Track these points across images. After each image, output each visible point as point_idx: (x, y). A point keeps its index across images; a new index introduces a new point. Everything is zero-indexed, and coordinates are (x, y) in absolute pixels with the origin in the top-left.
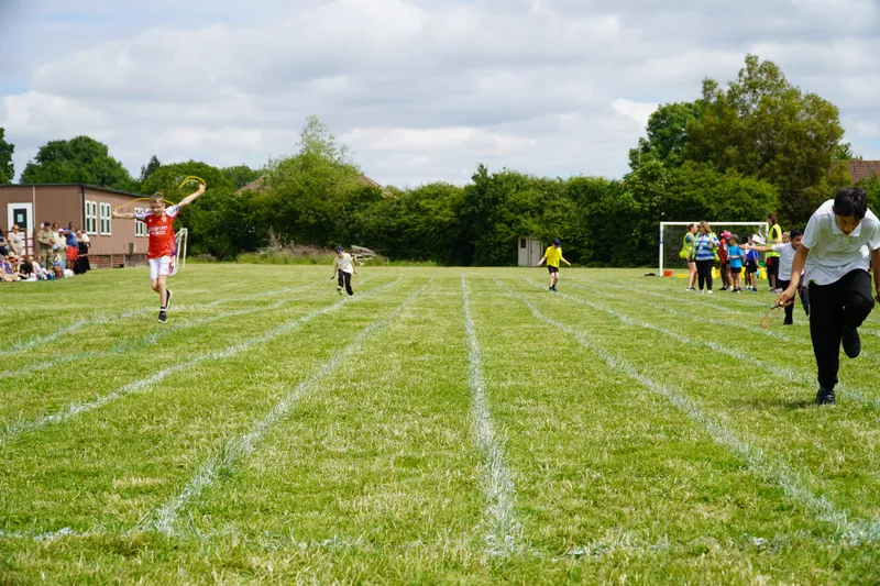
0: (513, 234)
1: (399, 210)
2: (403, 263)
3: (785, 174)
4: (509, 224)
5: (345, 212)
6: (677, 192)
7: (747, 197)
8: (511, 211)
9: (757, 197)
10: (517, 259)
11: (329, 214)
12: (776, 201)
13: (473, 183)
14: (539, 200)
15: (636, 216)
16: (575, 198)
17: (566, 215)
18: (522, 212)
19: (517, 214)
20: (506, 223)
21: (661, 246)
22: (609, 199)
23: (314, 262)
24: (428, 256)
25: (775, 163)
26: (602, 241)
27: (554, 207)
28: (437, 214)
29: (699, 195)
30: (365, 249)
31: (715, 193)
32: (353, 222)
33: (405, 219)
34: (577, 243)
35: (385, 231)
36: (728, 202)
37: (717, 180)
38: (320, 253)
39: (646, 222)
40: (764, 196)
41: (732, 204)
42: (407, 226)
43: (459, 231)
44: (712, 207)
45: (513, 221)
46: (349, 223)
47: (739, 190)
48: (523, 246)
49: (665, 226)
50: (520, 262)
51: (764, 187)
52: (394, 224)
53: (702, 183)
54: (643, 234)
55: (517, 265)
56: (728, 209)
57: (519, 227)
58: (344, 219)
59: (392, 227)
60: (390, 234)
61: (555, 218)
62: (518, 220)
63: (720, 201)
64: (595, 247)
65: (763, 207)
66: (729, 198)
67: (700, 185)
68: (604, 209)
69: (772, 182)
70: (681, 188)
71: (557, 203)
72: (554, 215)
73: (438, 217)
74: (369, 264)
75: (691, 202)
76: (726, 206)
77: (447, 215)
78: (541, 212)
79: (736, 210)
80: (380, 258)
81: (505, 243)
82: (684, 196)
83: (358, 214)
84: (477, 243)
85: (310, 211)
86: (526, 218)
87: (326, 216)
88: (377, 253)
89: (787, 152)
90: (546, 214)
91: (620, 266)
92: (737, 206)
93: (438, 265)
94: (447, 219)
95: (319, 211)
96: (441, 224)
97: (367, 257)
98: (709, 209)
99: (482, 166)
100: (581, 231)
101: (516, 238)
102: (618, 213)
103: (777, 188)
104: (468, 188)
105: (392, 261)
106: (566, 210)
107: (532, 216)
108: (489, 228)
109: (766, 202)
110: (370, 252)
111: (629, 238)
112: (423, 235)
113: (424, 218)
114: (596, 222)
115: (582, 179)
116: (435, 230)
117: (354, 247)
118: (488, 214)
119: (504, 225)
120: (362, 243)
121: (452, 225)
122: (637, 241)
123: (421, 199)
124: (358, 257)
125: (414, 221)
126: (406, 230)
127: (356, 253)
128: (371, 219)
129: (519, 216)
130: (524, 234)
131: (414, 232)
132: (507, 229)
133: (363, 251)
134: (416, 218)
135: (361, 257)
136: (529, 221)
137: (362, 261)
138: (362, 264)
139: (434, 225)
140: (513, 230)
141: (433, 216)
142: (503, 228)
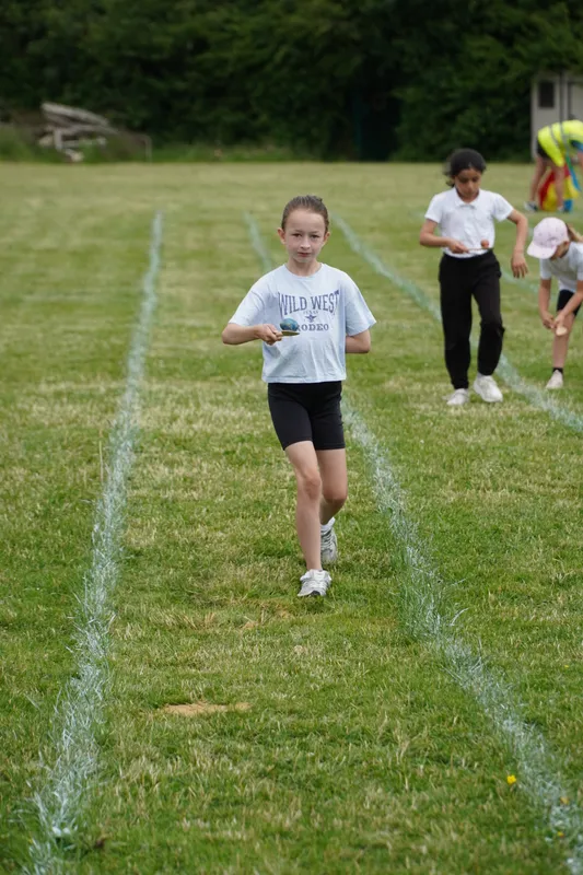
0: (517, 68)
2: (192, 151)
4: (507, 37)
5: (15, 8)
10: (528, 138)
20: (496, 35)
24: (265, 130)
28: (289, 10)
30: (83, 114)
32: (41, 33)
33: (195, 23)
42: (202, 45)
43: (357, 60)
45: (518, 29)
46: (25, 40)
48: (547, 103)
52: (158, 40)
57: (536, 47)
58: (12, 26)
60: (150, 68)
62: (533, 27)
73: (295, 19)
74: (97, 157)
80: (128, 139)
81: (495, 94)
83: (52, 13)
84: (409, 94)
86: (559, 19)
88: (115, 122)
93: (296, 157)
94: (325, 26)
96: (302, 44)
97: (91, 135)
101: (525, 80)
105: (157, 146)
107: (574, 18)
110: (100, 122)
112: (253, 69)
113: (252, 23)
116: (287, 57)
117: (52, 108)
118: (444, 11)
119: (489, 41)
120: (68, 96)
121: (335, 43)
124: (66, 138)
125: (223, 30)
126: (200, 57)
127: (57, 125)
128: (92, 26)
129: (536, 18)
130: (552, 67)
131: (222, 63)
132: (499, 52)
133: (74, 120)
134: (228, 21)
135: (74, 138)
136: (565, 30)
137: (76, 149)
138: (77, 156)
139: (282, 42)
140: (517, 55)
141: (277, 17)
142: (487, 49)
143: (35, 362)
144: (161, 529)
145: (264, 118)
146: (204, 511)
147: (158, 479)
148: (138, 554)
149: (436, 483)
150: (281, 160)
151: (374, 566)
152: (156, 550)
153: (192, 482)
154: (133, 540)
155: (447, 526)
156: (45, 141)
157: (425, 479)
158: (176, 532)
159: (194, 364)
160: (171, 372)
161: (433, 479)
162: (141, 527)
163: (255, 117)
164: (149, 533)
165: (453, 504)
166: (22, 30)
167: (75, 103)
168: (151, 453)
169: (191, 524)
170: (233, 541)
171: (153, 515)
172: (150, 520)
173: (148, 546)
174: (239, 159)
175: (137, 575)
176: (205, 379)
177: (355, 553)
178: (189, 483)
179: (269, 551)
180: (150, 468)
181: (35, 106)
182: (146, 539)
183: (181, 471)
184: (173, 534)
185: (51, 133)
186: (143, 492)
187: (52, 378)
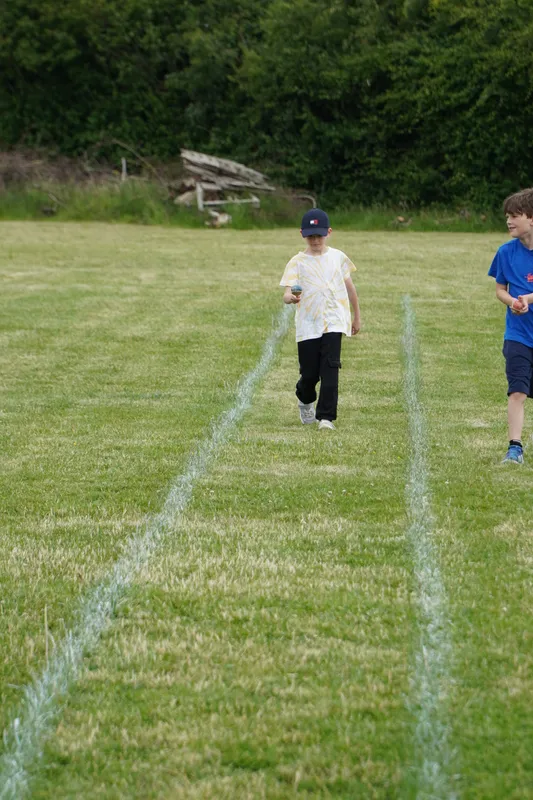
1: (354, 22)
2: (369, 216)
5: (152, 31)
11: (92, 32)
23: (45, 211)
24: (461, 190)
28: (494, 41)
30: (232, 166)
32: (184, 62)
33: (377, 55)
35: (301, 99)
38: (63, 178)
42: (382, 82)
46: (163, 71)
52: (332, 74)
58: (146, 53)
59: (330, 87)
60: (322, 110)
74: (249, 220)
80: (288, 198)
83: (197, 36)
85: (25, 23)
87: (83, 41)
88: (272, 177)
95: (56, 23)
96: (509, 84)
97: (240, 192)
110: (255, 177)
113: (446, 55)
120: (214, 141)
124: (208, 195)
125: (409, 64)
126: (381, 98)
127: (199, 178)
128: (249, 54)
131: (408, 105)
133: (221, 172)
134: (416, 53)
135: (221, 194)
137: (221, 210)
138: (223, 219)
141: (479, 49)
143: (49, 488)
144: (104, 727)
145: (459, 176)
146: (173, 703)
147: (128, 656)
148: (64, 762)
149: (502, 669)
151: (378, 785)
152: (89, 757)
153: (173, 662)
154: (62, 742)
155: (493, 731)
156: (183, 199)
157: (489, 663)
158: (124, 732)
159: (255, 495)
160: (222, 506)
161: (500, 662)
162: (78, 725)
163: (449, 173)
164: (87, 733)
165: (514, 700)
166: (159, 58)
167: (224, 152)
168: (136, 619)
169: (149, 720)
170: (198, 746)
171: (102, 707)
172: (94, 713)
173: (80, 751)
174: (426, 227)
175: (54, 792)
176: (264, 515)
177: (357, 767)
178: (170, 662)
179: (242, 761)
180: (124, 640)
181: (175, 154)
182: (79, 741)
183: (163, 645)
184: (120, 735)
185: (192, 188)
186: (102, 674)
187: (63, 511)
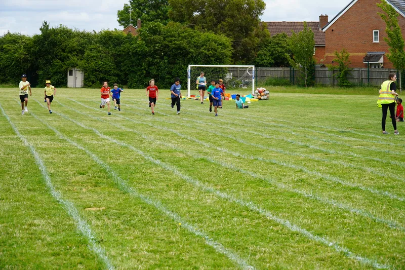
0: (65, 67)
3: (230, 31)
4: (62, 60)
6: (171, 42)
7: (214, 45)
8: (64, 51)
9: (221, 44)
10: (67, 83)
12: (230, 48)
13: (40, 33)
14: (81, 45)
15: (145, 55)
16: (104, 44)
17: (99, 54)
18: (70, 52)
19: (68, 53)
20: (60, 59)
21: (189, 80)
22: (127, 45)
25: (225, 23)
26: (121, 71)
27: (91, 50)
29: (184, 44)
31: (195, 42)
34: (106, 72)
36: (203, 48)
37: (195, 34)
39: (150, 59)
40: (224, 44)
41: (205, 50)
43: (29, 65)
44: (192, 50)
45: (64, 57)
47: (209, 41)
48: (71, 74)
49: (191, 67)
50: (69, 85)
51: (224, 38)
53: (186, 36)
54: (149, 67)
55: (67, 87)
56: (203, 52)
57: (69, 62)
61: (92, 57)
62: (68, 57)
63: (197, 47)
64: (118, 75)
65: (224, 51)
66: (203, 46)
67: (185, 37)
68: (124, 51)
69: (228, 36)
70: (173, 38)
71: (94, 47)
72: (93, 54)
73: (16, 55)
75: (179, 48)
76: (201, 50)
77: (22, 54)
78: (82, 52)
79: (208, 53)
81: (60, 73)
82: (175, 44)
84: (40, 73)
86: (74, 55)
89: (232, 17)
90: (86, 54)
91: (134, 88)
92: (209, 50)
94: (23, 56)
98: (190, 52)
99: (46, 23)
100: (109, 64)
101: (66, 69)
102: (133, 53)
103: (232, 40)
104: (37, 36)
106: (99, 52)
107: (77, 55)
108: (48, 62)
109: (225, 49)
111: (139, 70)
112: (6, 67)
114: (118, 59)
115: (108, 31)
116: (14, 64)
118: (49, 53)
119: (58, 60)
121: (26, 60)
122: (145, 72)
123: (4, 44)
129: (69, 55)
130: (72, 66)
132: (60, 63)
136: (75, 58)
139: (14, 60)
140: (64, 64)
142: (58, 62)
150: (12, 87)
